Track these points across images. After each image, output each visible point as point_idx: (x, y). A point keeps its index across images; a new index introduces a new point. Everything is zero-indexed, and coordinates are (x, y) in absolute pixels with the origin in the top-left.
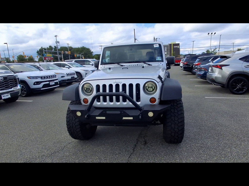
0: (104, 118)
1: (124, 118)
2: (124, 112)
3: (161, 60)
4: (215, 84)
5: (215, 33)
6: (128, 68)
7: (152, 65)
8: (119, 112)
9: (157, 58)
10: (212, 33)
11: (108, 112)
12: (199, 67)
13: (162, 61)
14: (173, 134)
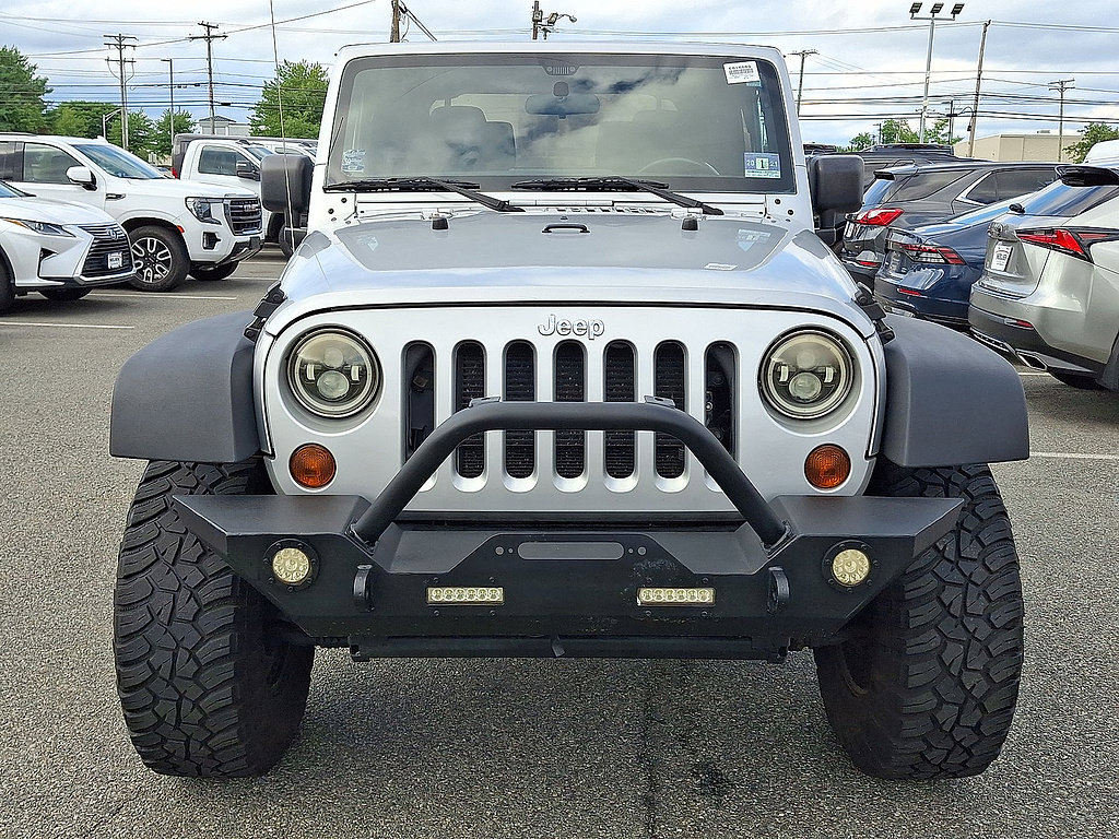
0: (494, 595)
1: (648, 595)
2: (657, 552)
3: (777, 174)
4: (1038, 356)
5: (957, 9)
6: (584, 230)
7: (720, 213)
8: (611, 551)
9: (748, 163)
10: (937, 9)
11: (530, 551)
12: (897, 238)
13: (785, 184)
14: (947, 715)
